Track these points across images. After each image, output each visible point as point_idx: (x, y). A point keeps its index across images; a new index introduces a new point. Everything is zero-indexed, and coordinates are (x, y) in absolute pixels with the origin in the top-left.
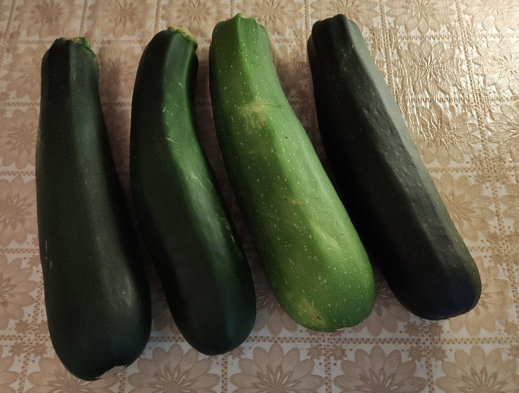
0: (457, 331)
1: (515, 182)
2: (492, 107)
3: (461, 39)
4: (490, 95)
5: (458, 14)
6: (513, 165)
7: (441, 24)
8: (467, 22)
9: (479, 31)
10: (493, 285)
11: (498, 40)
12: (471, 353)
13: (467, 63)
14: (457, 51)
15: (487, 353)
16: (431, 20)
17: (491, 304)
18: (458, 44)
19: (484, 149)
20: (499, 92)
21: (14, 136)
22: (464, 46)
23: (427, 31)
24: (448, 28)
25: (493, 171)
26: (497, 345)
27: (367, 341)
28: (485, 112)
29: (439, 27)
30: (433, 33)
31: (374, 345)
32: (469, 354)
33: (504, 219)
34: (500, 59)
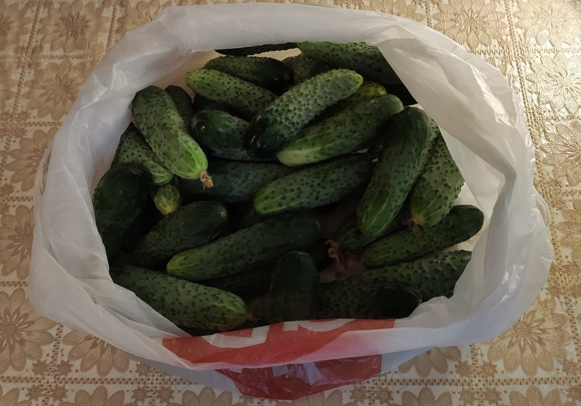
0: (512, 371)
1: (572, 208)
2: (547, 126)
3: (513, 54)
4: (545, 114)
5: (510, 27)
6: (570, 189)
7: (492, 38)
8: (519, 36)
9: (532, 45)
10: (550, 320)
11: (553, 55)
12: (527, 394)
13: (520, 80)
14: (509, 67)
15: (544, 394)
16: (481, 33)
17: (548, 340)
18: (510, 60)
19: (539, 172)
20: (554, 111)
21: (35, 158)
22: (517, 61)
23: (477, 46)
24: (499, 42)
25: (549, 196)
26: (555, 386)
27: (415, 382)
28: (540, 132)
29: (490, 41)
30: (484, 48)
31: (423, 386)
32: (525, 396)
33: (561, 248)
34: (555, 75)
